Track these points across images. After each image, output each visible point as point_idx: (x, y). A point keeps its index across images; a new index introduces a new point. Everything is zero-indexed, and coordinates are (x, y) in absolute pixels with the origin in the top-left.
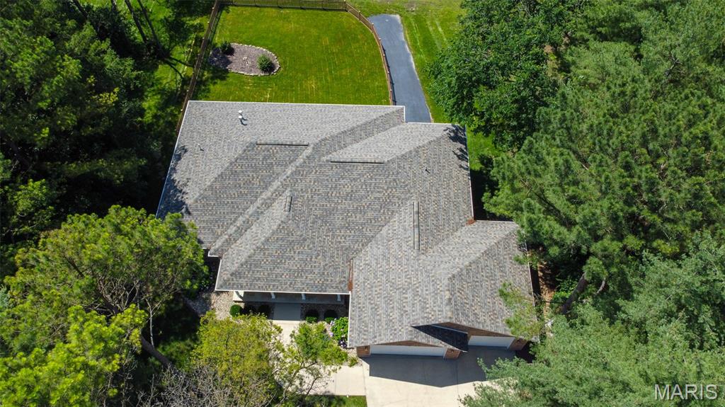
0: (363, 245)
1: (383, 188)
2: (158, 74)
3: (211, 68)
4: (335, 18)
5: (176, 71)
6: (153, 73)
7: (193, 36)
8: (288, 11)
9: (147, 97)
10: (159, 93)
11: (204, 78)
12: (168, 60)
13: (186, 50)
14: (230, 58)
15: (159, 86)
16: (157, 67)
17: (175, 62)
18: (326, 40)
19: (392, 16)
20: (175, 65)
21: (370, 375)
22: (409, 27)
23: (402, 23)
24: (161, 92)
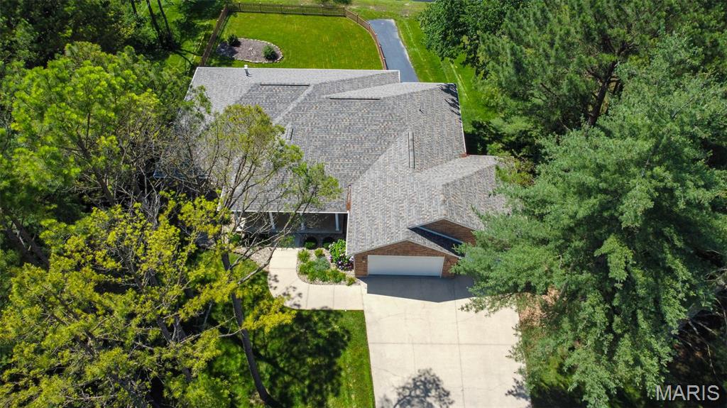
0: (360, 173)
1: (380, 121)
2: (169, 62)
3: (219, 57)
4: (335, 22)
5: (186, 59)
7: (203, 33)
8: (291, 16)
11: (212, 64)
12: (179, 51)
13: (196, 43)
14: (236, 49)
16: (168, 56)
17: (185, 52)
18: (326, 38)
19: (387, 20)
20: (185, 54)
21: (368, 293)
22: (403, 28)
23: (396, 25)
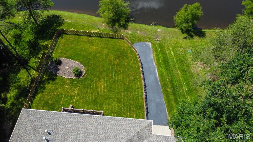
2: (19, 76)
3: (48, 73)
4: (117, 43)
5: (29, 74)
6: (17, 74)
8: (93, 38)
9: (10, 90)
10: (17, 88)
11: (43, 79)
12: (26, 66)
13: (37, 60)
15: (18, 83)
17: (29, 68)
18: (111, 57)
19: (147, 43)
20: (29, 70)
22: (156, 50)
23: (152, 48)
24: (19, 87)
